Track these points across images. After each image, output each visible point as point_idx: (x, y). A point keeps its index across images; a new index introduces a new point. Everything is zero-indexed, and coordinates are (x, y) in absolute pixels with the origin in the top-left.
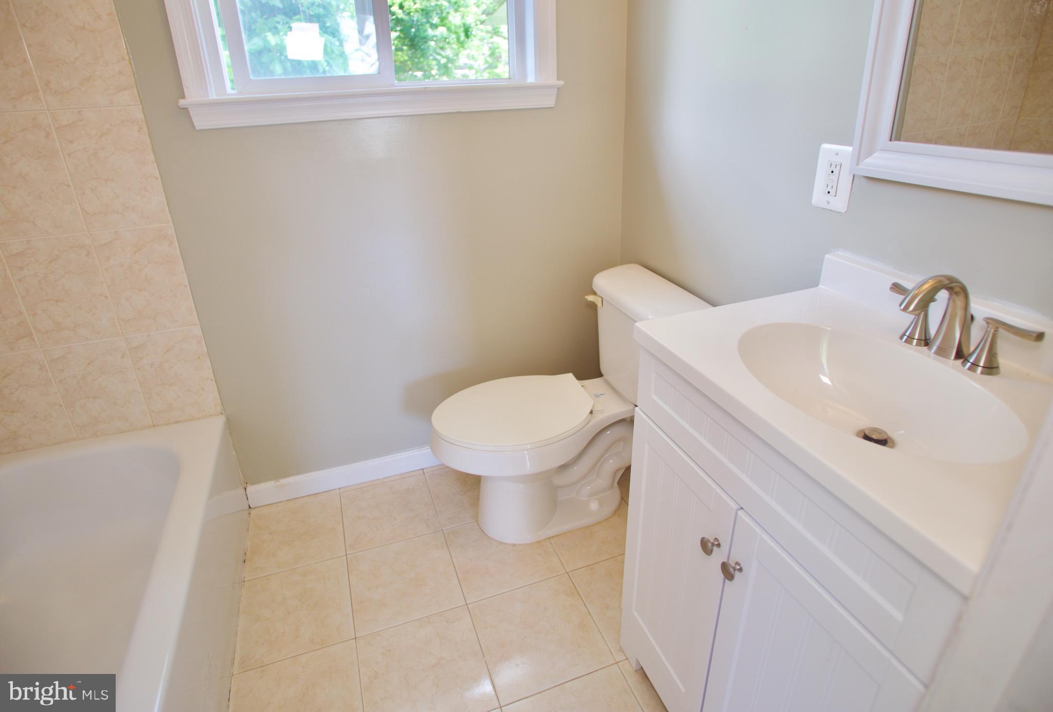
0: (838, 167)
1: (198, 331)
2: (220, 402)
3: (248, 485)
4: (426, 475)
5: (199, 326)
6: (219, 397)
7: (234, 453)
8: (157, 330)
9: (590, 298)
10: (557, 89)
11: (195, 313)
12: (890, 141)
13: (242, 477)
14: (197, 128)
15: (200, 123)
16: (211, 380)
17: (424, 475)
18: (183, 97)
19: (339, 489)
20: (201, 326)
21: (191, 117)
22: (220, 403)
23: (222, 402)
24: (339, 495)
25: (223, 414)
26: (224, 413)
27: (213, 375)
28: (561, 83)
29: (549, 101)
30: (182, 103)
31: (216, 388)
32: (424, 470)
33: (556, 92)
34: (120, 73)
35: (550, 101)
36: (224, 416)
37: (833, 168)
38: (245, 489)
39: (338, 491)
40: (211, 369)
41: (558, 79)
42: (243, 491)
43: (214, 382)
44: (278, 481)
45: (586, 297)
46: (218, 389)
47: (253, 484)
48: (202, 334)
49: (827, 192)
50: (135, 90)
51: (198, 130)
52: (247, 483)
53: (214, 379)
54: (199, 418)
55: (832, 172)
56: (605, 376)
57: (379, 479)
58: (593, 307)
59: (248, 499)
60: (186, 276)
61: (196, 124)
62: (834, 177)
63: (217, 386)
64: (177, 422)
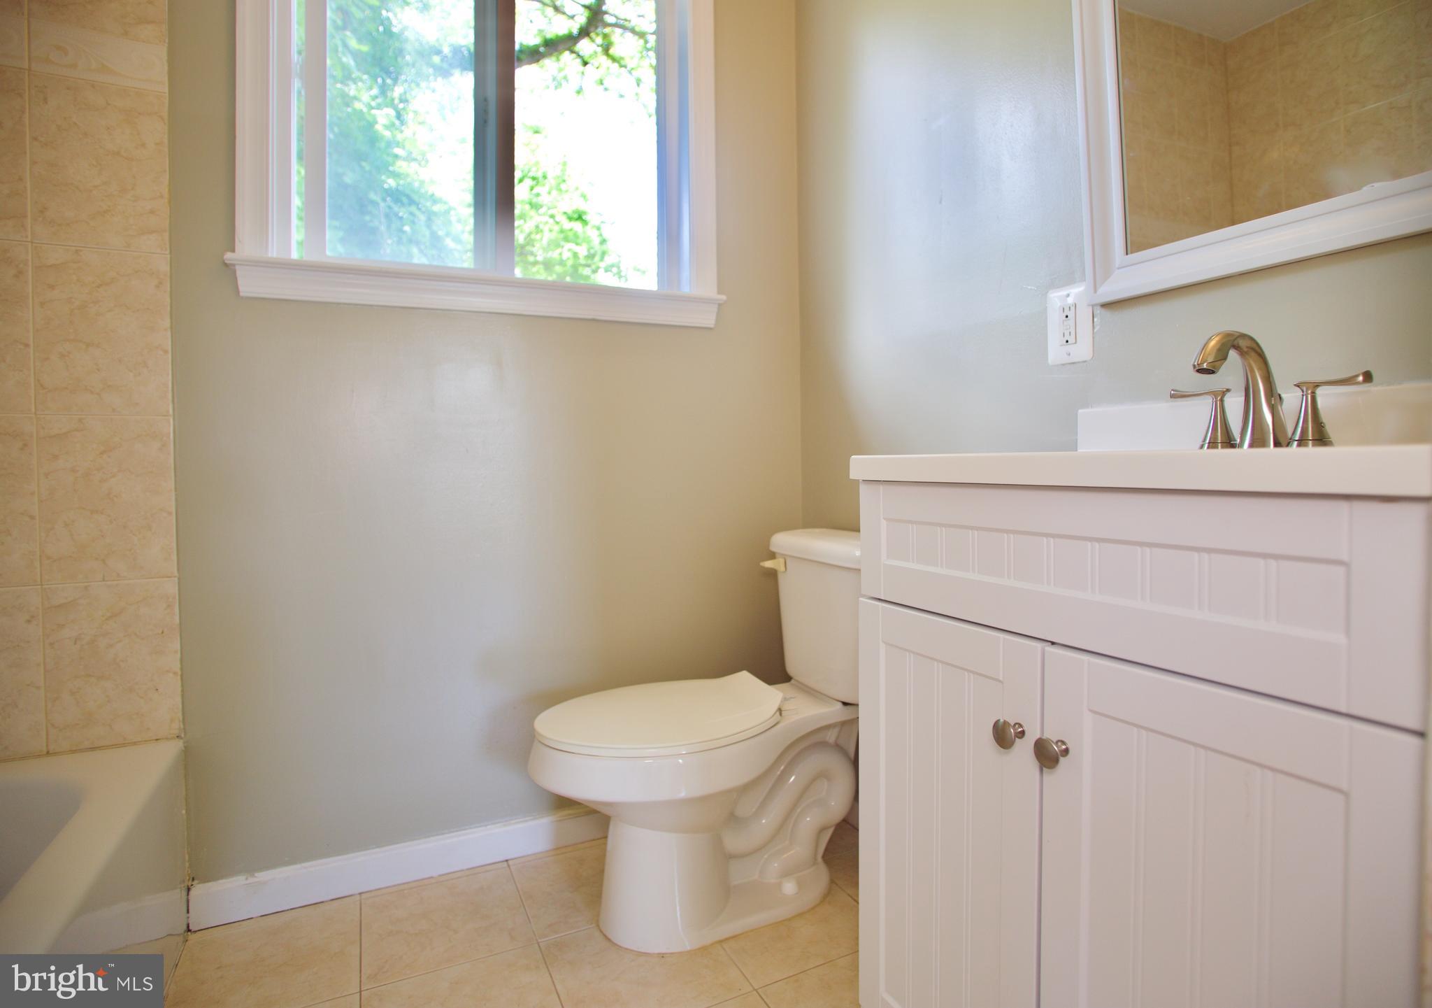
0: (1073, 308)
1: (171, 588)
2: (180, 715)
3: (196, 882)
4: (511, 867)
5: (176, 579)
6: (181, 706)
7: (184, 812)
8: (104, 580)
9: (768, 564)
10: (717, 306)
11: (175, 557)
12: (1127, 254)
13: (187, 864)
14: (241, 294)
15: (249, 285)
16: (175, 673)
17: (510, 868)
18: (233, 251)
19: (360, 894)
20: (179, 579)
21: (236, 279)
22: (181, 719)
23: (183, 714)
24: (358, 903)
25: (182, 738)
26: (183, 736)
27: (179, 666)
28: (724, 297)
29: (707, 319)
30: (229, 256)
31: (180, 689)
32: (510, 862)
33: (716, 310)
34: (152, 212)
35: (709, 320)
36: (182, 741)
37: (1067, 312)
38: (189, 890)
39: (358, 898)
40: (179, 655)
41: (719, 293)
42: (184, 893)
43: (179, 677)
44: (253, 876)
45: (762, 564)
46: (183, 691)
47: (205, 880)
48: (177, 592)
49: (1065, 342)
50: (166, 235)
51: (242, 297)
52: (193, 879)
53: (180, 673)
54: (135, 743)
55: (1067, 317)
56: (795, 678)
57: (432, 877)
58: (772, 575)
59: (188, 912)
60: (173, 498)
61: (241, 289)
62: (1071, 321)
63: (182, 686)
64: (93, 749)
